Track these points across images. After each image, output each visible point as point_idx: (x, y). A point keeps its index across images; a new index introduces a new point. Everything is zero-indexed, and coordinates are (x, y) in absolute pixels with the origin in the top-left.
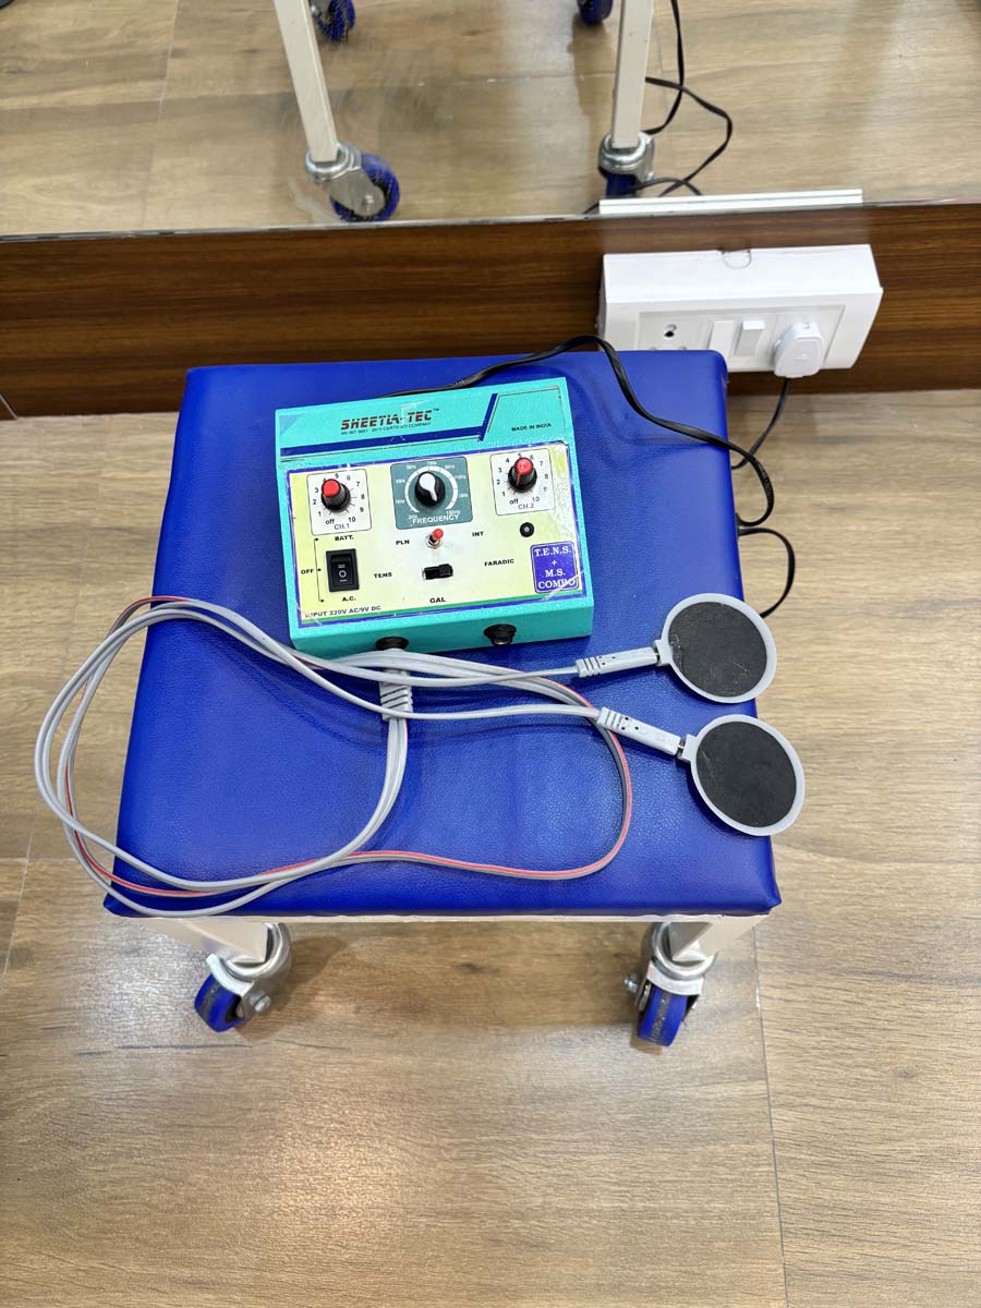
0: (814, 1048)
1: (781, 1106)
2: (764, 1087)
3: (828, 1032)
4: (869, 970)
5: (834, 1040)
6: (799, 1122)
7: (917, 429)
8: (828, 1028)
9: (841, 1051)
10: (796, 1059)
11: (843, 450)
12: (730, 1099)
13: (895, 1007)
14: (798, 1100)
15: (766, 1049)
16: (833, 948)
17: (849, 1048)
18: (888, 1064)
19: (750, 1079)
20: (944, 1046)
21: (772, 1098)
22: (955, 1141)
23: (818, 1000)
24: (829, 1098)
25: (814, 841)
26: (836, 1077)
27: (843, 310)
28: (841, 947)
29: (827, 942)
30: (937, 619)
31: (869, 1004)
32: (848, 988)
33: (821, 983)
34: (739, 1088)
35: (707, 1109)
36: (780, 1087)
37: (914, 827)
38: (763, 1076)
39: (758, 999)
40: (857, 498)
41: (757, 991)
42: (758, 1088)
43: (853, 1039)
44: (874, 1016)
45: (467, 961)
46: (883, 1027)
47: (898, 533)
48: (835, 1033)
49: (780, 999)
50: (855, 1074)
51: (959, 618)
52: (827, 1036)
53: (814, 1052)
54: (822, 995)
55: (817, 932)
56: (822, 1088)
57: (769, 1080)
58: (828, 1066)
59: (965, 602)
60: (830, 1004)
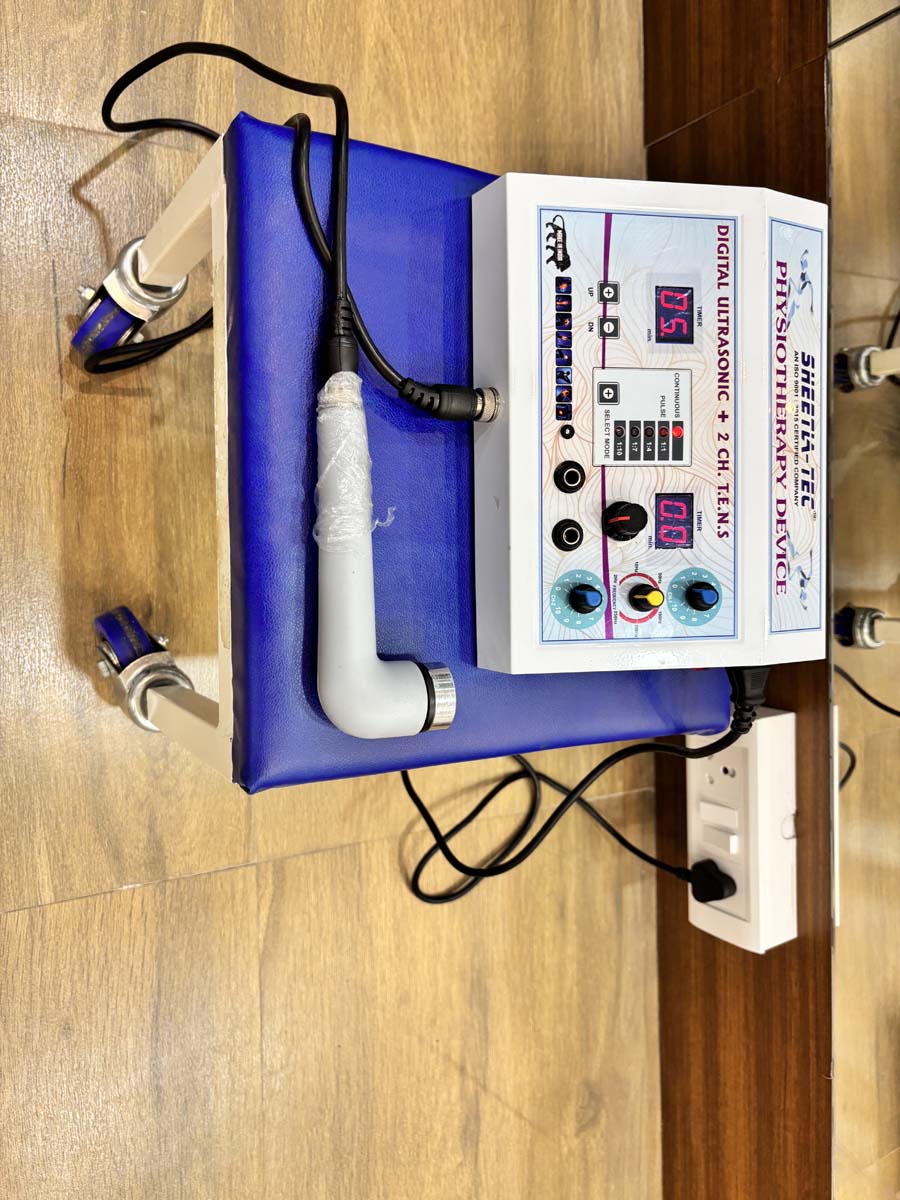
0: (87, 943)
1: (31, 918)
2: (48, 901)
3: (103, 954)
4: (163, 985)
5: (96, 960)
6: (16, 937)
7: (627, 969)
8: (106, 955)
9: (86, 968)
10: (76, 928)
11: (611, 909)
12: (35, 871)
13: (129, 1012)
14: (37, 935)
15: (84, 900)
16: (181, 949)
17: (89, 975)
18: (76, 1011)
19: (55, 887)
20: (95, 1059)
21: (38, 910)
22: (7, 1080)
23: (132, 941)
24: (41, 961)
25: (277, 923)
26: (62, 966)
27: (745, 920)
28: (182, 957)
29: (186, 943)
30: (471, 1007)
31: (131, 989)
32: (145, 967)
33: (148, 942)
34: (46, 877)
35: (24, 850)
36: (49, 915)
37: (292, 1010)
38: (59, 900)
39: (131, 886)
40: (572, 927)
41: (138, 885)
42: (47, 896)
43: (97, 978)
44: (120, 993)
45: (154, 610)
46: (110, 1003)
47: (543, 965)
48: (102, 962)
49: (132, 907)
50: (66, 983)
51: (472, 1026)
52: (99, 954)
53: (83, 943)
54: (137, 945)
55: (196, 934)
56: (50, 954)
57: (56, 905)
58: (71, 957)
59: (486, 1028)
60: (129, 953)
